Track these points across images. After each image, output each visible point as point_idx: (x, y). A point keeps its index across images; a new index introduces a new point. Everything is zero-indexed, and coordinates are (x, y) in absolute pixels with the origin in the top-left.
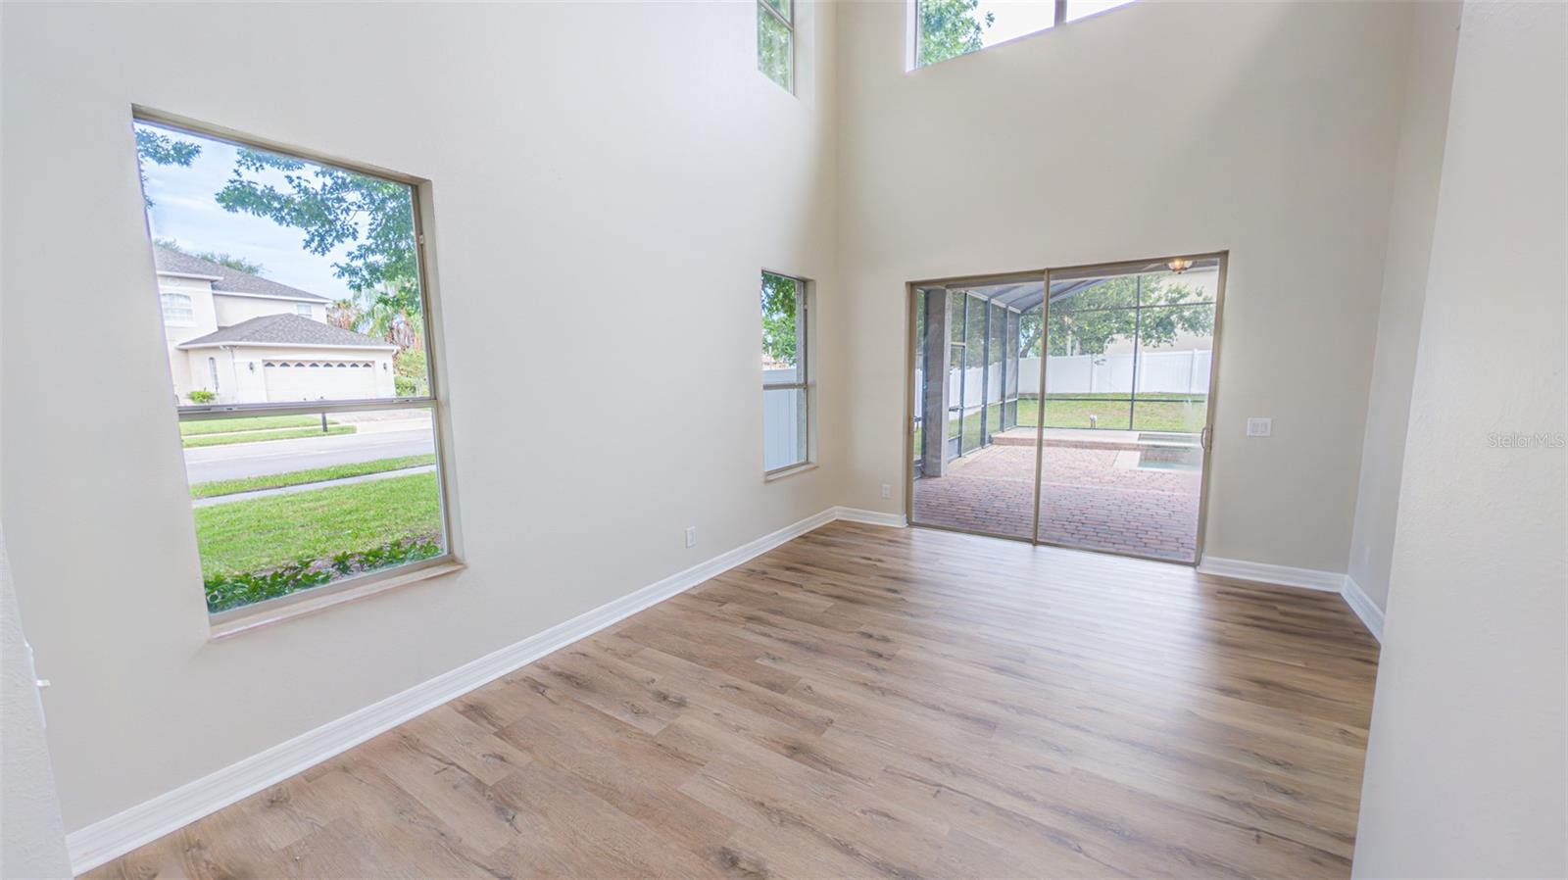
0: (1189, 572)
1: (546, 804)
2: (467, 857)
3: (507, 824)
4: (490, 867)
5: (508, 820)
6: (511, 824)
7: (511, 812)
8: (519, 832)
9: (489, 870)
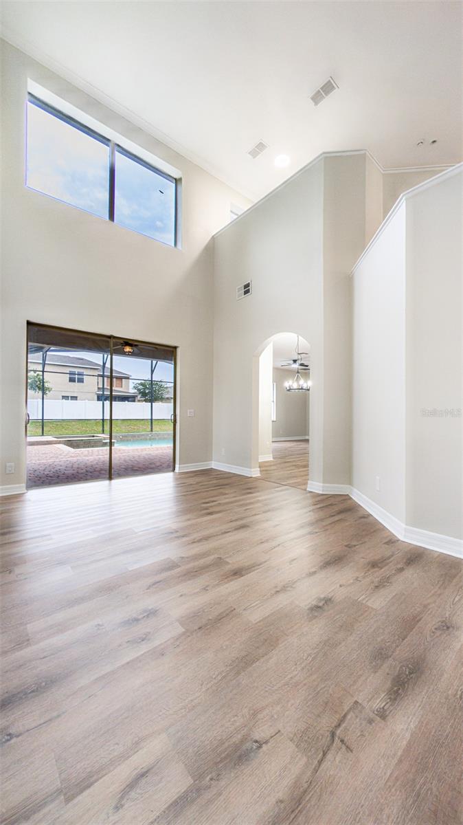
0: (171, 474)
1: (245, 711)
2: (306, 785)
3: (265, 747)
4: (321, 755)
5: (260, 747)
6: (266, 742)
7: (248, 745)
8: (279, 731)
9: (325, 754)
